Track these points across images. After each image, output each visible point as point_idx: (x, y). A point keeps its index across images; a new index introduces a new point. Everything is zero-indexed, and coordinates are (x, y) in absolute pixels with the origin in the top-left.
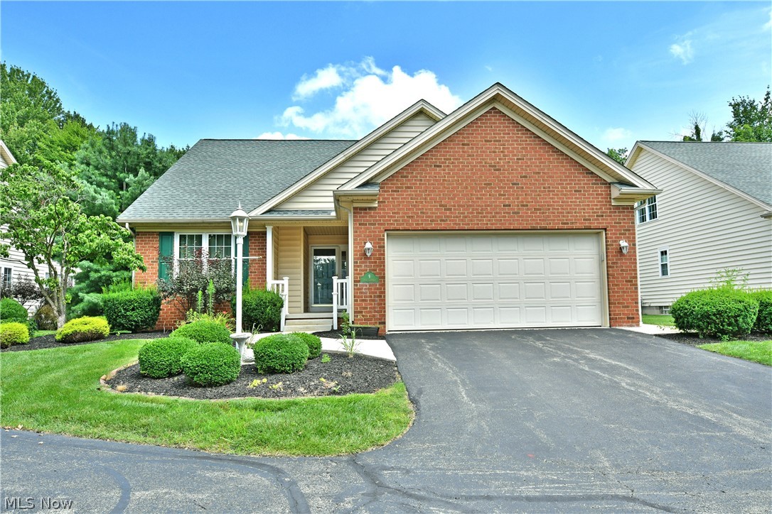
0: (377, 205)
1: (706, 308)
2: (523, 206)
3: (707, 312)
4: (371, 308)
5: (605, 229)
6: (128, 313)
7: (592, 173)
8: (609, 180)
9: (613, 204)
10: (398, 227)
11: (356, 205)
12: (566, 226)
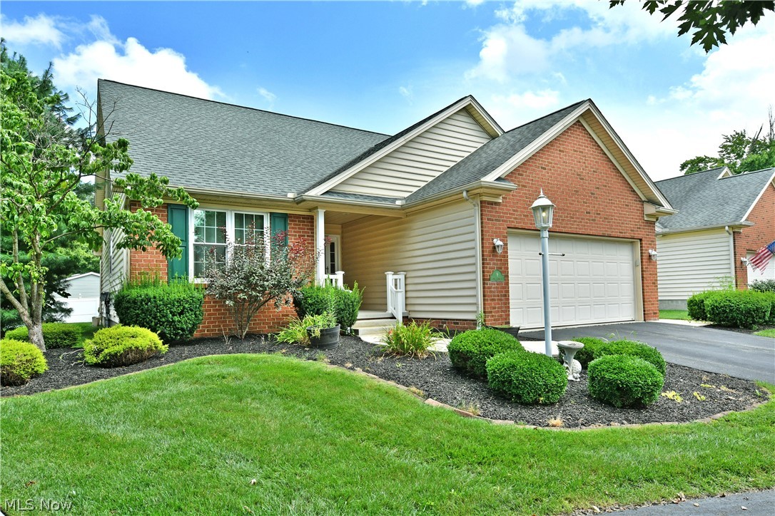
0: (501, 201)
1: (749, 306)
2: (598, 214)
3: (749, 309)
4: (498, 308)
5: (641, 240)
6: (176, 318)
7: (634, 191)
8: (643, 199)
9: (646, 219)
10: (518, 225)
11: (485, 198)
12: (621, 235)
